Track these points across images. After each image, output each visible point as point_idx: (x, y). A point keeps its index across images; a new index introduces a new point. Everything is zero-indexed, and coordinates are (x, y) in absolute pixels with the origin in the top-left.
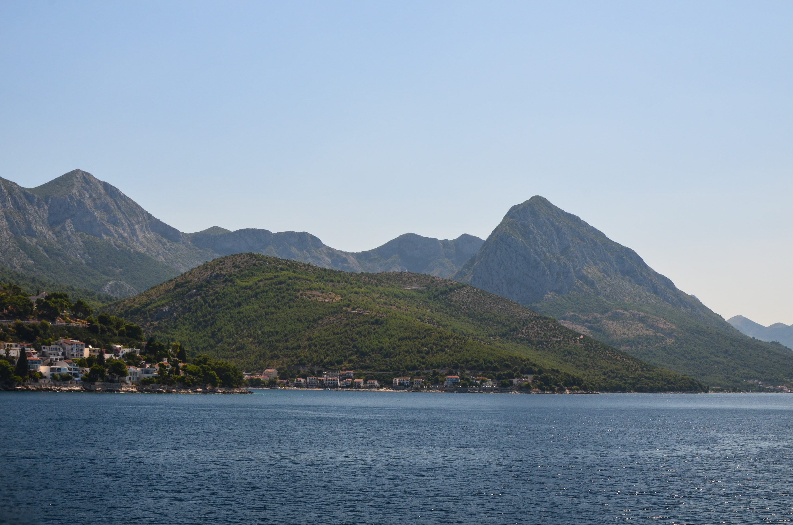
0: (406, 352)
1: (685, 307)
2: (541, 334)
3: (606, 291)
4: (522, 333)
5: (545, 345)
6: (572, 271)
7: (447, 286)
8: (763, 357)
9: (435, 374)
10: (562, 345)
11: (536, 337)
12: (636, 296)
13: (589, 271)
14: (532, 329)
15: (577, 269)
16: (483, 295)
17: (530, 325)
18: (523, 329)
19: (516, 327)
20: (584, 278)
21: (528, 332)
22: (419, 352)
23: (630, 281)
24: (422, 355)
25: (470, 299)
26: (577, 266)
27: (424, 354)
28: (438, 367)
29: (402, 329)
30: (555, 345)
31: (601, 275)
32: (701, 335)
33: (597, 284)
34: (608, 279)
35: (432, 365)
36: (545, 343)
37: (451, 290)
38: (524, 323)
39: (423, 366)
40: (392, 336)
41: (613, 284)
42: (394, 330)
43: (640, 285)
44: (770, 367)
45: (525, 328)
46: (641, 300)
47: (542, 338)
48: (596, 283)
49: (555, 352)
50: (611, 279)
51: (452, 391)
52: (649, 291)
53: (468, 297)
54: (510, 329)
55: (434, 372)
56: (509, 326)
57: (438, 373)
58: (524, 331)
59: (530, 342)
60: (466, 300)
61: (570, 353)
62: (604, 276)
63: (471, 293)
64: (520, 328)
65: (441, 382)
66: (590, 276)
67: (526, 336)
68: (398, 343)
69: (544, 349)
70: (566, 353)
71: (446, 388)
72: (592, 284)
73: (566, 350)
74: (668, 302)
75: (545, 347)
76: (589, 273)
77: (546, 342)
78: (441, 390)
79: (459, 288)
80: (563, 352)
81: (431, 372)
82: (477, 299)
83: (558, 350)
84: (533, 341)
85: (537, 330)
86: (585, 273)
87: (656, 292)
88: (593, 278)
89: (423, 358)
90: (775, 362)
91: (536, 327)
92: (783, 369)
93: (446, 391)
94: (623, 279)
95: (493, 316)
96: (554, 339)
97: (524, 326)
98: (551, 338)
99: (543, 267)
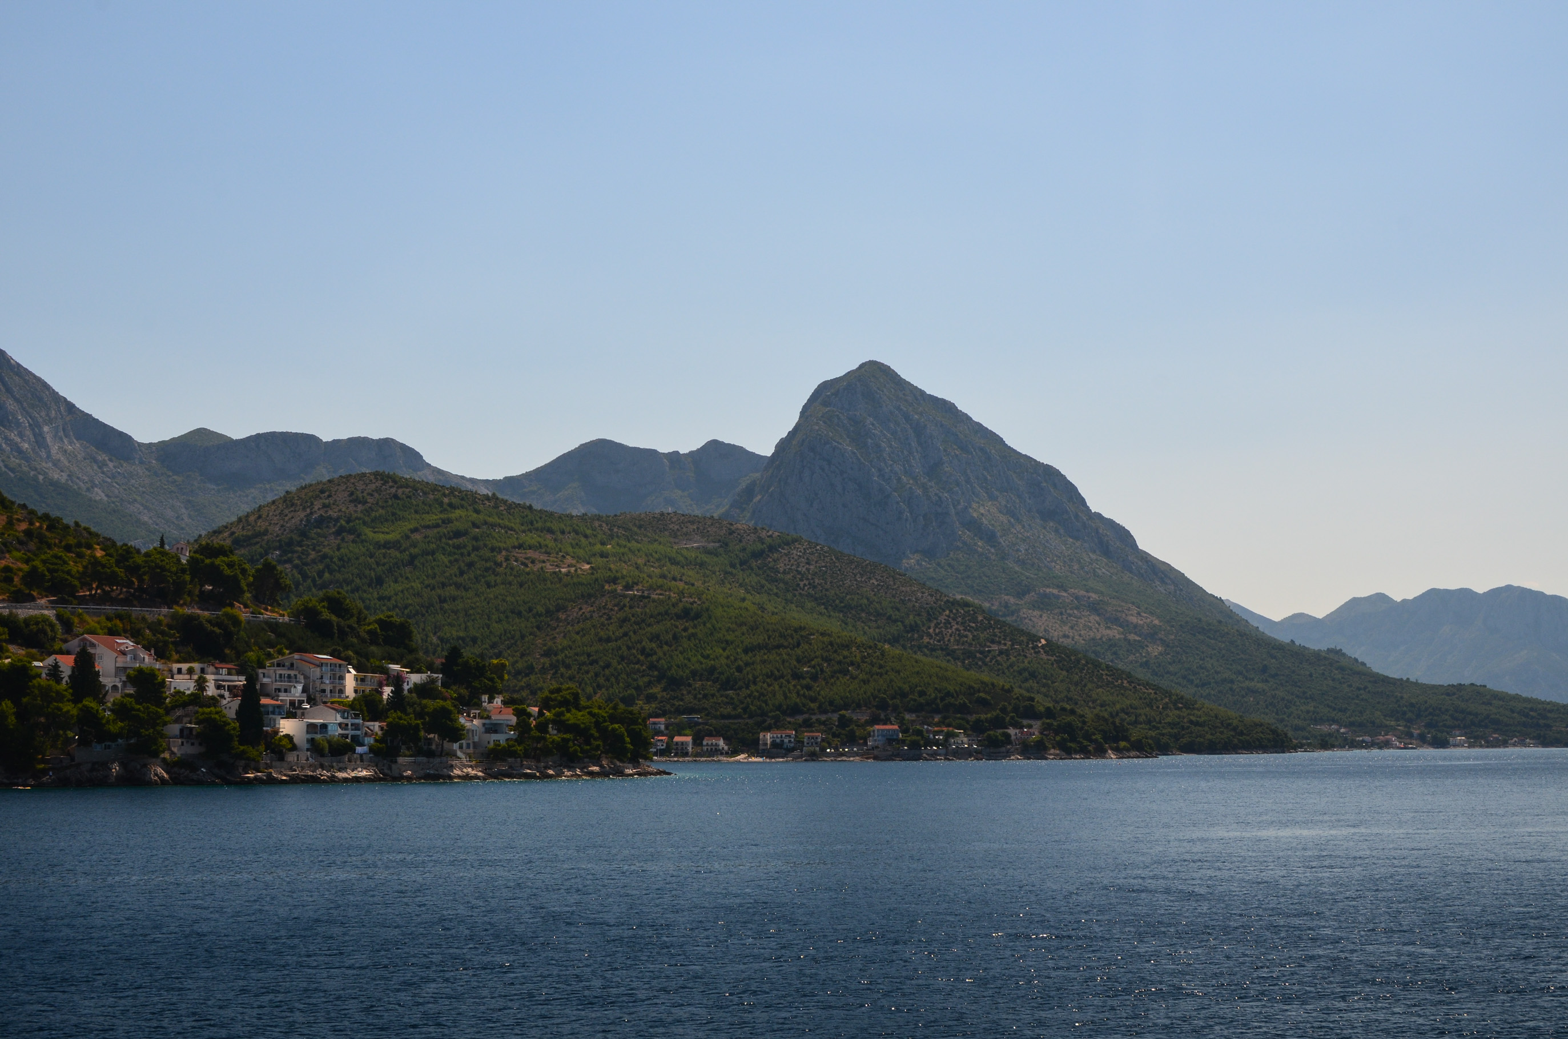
0: (768, 677)
1: (1163, 582)
2: (966, 636)
3: (1018, 550)
4: (930, 636)
5: (980, 659)
6: (953, 511)
7: (761, 540)
8: (1333, 680)
9: (844, 722)
10: (1013, 659)
11: (958, 642)
12: (1071, 560)
13: (982, 510)
14: (947, 628)
15: (959, 507)
16: (837, 558)
17: (942, 618)
18: (929, 628)
19: (915, 622)
20: (974, 526)
21: (941, 632)
22: (797, 676)
23: (1057, 531)
24: (804, 682)
25: (812, 567)
26: (959, 503)
27: (808, 680)
28: (846, 707)
29: (744, 628)
30: (999, 658)
31: (1003, 518)
32: (1209, 637)
33: (1001, 537)
34: (1019, 527)
35: (831, 703)
36: (978, 655)
37: (772, 549)
38: (929, 614)
39: (812, 705)
40: (727, 642)
41: (1029, 537)
42: (728, 630)
43: (1077, 538)
44: (1353, 699)
45: (932, 625)
46: (1082, 568)
47: (970, 645)
48: (998, 534)
49: (1003, 673)
50: (1023, 527)
51: (890, 758)
52: (1094, 552)
53: (808, 563)
54: (905, 627)
55: (843, 717)
56: (902, 622)
57: (851, 720)
58: (931, 631)
59: (948, 654)
60: (804, 569)
61: (1033, 675)
62: (1009, 521)
63: (812, 554)
64: (924, 625)
65: (861, 738)
66: (985, 522)
67: (939, 641)
68: (746, 658)
69: (980, 667)
70: (1026, 674)
71: (876, 752)
72: (991, 538)
73: (1025, 669)
74: (1131, 572)
75: (980, 663)
76: (982, 514)
77: (981, 653)
78: (866, 755)
79: (788, 544)
80: (1020, 673)
81: (835, 717)
82: (825, 567)
83: (1008, 668)
84: (954, 651)
85: (957, 629)
86: (975, 515)
87: (1106, 552)
88: (993, 525)
89: (809, 688)
90: (1359, 689)
91: (953, 623)
92: (1379, 703)
93: (876, 758)
94: (1045, 528)
95: (865, 601)
96: (995, 647)
97: (930, 620)
98: (988, 644)
99: (898, 503)
